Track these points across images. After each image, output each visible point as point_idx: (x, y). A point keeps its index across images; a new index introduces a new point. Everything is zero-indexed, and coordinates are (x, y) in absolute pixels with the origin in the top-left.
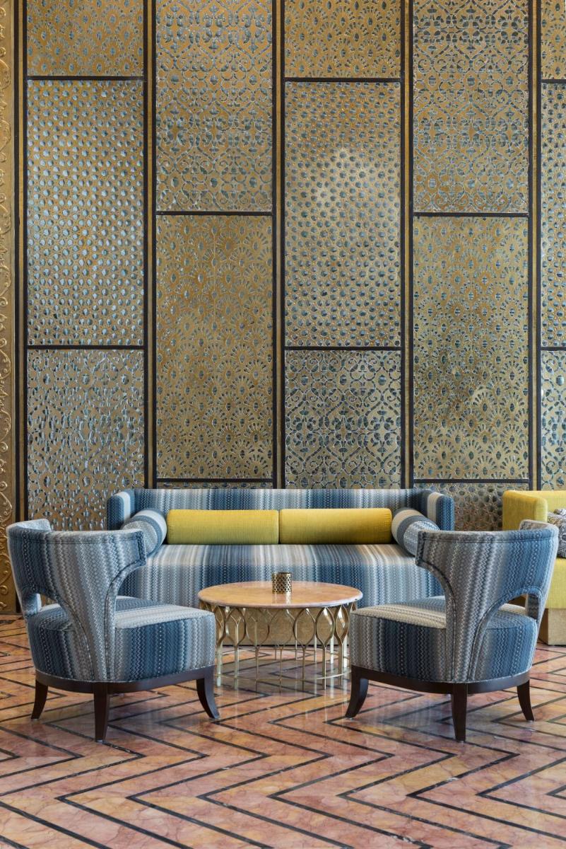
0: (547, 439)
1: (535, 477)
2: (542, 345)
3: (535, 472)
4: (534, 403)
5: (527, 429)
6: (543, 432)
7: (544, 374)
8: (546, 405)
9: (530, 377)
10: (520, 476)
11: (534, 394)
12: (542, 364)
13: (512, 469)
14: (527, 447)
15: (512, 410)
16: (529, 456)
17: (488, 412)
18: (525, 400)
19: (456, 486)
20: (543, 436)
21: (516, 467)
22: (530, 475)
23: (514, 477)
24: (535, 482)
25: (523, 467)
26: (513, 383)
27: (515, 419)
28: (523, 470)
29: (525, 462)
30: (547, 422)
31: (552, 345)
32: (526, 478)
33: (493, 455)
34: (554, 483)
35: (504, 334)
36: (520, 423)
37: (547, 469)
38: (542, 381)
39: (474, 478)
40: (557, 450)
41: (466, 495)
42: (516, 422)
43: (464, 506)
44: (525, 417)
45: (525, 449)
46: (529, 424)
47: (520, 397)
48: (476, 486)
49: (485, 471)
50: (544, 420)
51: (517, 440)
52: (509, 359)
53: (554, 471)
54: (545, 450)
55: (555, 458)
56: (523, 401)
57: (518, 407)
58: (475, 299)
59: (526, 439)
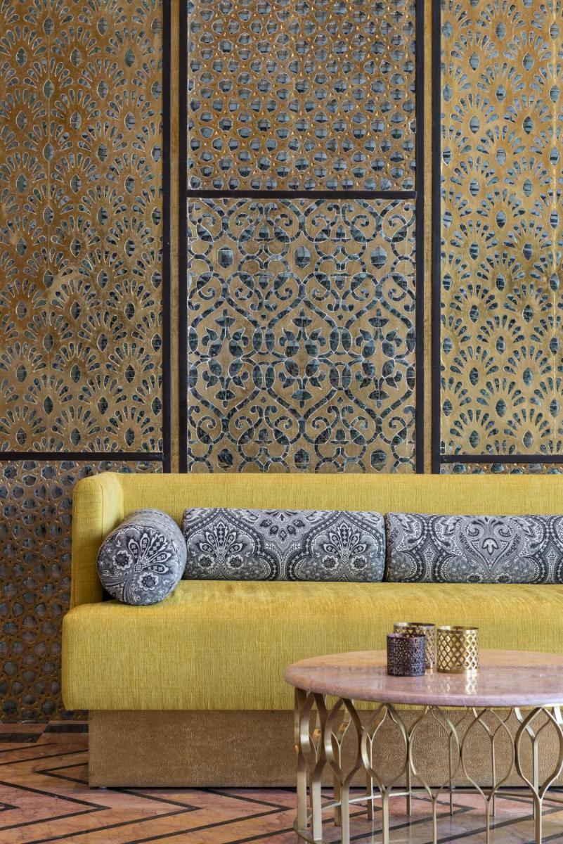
0: (200, 373)
1: (175, 449)
2: (189, 185)
3: (175, 439)
4: (174, 302)
5: (159, 353)
6: (192, 358)
7: (194, 244)
8: (197, 307)
9: (166, 251)
10: (145, 446)
11: (174, 283)
12: (189, 224)
13: (131, 433)
14: (160, 390)
15: (130, 316)
16: (163, 406)
17: (84, 319)
18: (156, 296)
19: (19, 465)
20: (190, 367)
21: (137, 429)
22: (166, 445)
23: (133, 449)
24: (175, 459)
25: (151, 429)
26: (132, 262)
27: (136, 334)
28: (150, 435)
29: (156, 420)
30: (200, 340)
31: (210, 187)
32: (157, 450)
33: (93, 406)
34: (214, 461)
35: (115, 165)
36: (147, 341)
37: (201, 433)
38: (190, 258)
39: (54, 450)
40: (220, 395)
41: (38, 483)
42: (137, 340)
43: (33, 504)
44: (155, 329)
45: (155, 392)
46: (163, 343)
47: (145, 291)
48: (57, 465)
49: (77, 437)
50: (194, 336)
51: (139, 374)
52: (123, 216)
53: (213, 438)
54: (195, 394)
55: (217, 412)
56: (152, 298)
57: (140, 310)
58: (56, 96)
59: (157, 373)
